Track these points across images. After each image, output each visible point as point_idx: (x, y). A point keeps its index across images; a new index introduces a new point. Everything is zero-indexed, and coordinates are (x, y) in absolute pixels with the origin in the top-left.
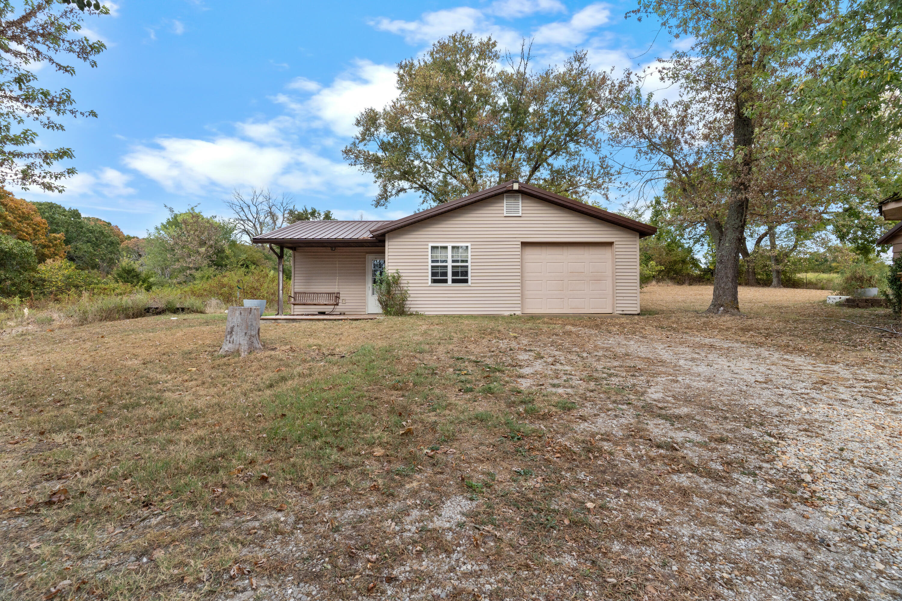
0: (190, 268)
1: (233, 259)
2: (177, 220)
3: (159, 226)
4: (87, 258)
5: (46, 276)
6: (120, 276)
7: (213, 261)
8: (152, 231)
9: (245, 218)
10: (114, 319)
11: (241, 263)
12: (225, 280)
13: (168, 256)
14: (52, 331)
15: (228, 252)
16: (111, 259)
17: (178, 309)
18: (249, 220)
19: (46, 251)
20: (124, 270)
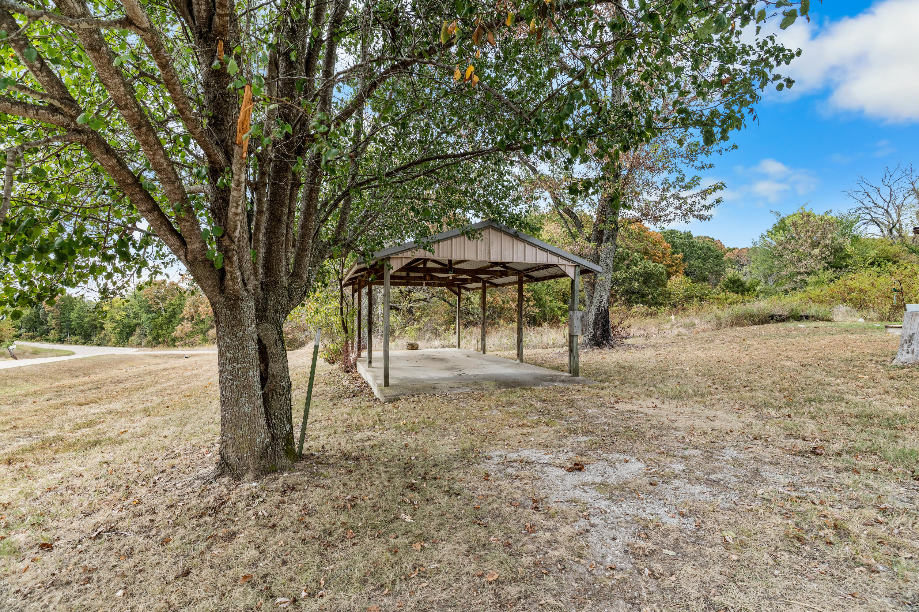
0: (800, 273)
1: (858, 258)
2: (785, 224)
3: (765, 233)
4: (698, 273)
5: (671, 290)
6: (727, 286)
7: (829, 263)
8: (757, 239)
9: (871, 205)
10: (743, 325)
11: (871, 261)
12: (854, 284)
13: (776, 263)
14: (698, 333)
15: (849, 249)
16: (718, 271)
17: (802, 316)
18: (877, 206)
19: (671, 270)
20: (730, 280)
